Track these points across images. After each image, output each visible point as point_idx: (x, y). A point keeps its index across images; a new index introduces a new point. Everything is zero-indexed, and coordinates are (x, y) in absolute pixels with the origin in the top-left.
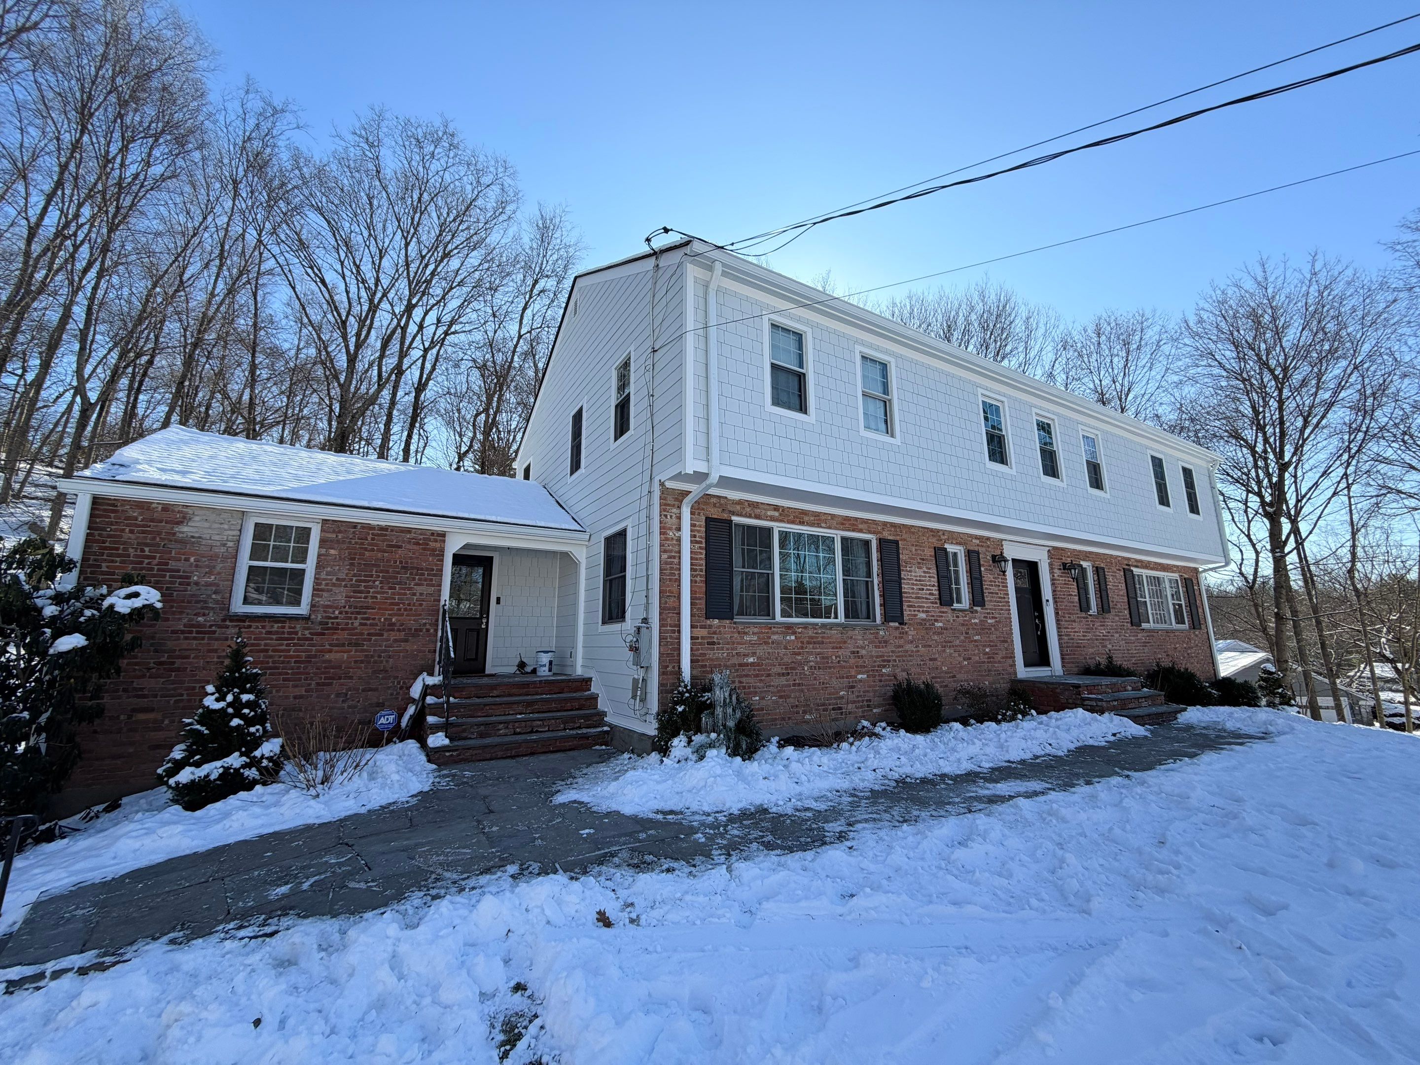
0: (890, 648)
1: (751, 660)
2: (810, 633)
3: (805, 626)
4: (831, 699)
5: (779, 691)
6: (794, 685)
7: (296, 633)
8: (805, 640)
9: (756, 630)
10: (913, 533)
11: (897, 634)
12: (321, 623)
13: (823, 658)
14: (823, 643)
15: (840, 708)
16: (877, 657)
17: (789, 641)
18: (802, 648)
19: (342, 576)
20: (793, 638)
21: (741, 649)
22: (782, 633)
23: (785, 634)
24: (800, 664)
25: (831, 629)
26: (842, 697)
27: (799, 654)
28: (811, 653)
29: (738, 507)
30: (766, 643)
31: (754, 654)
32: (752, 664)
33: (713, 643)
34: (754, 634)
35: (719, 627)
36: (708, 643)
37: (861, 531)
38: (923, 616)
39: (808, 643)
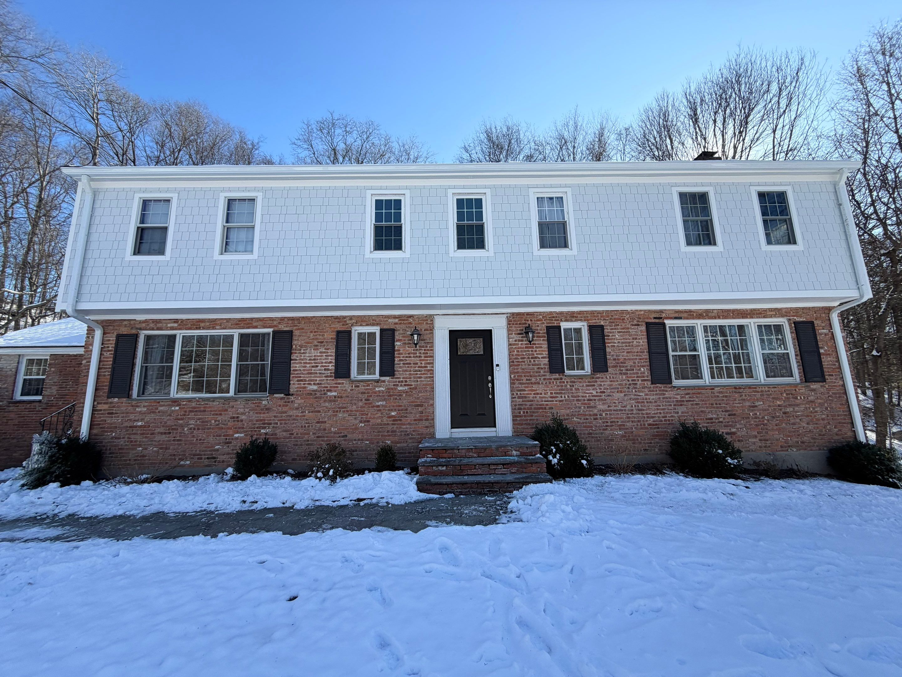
0: (272, 414)
1: (140, 424)
2: (194, 405)
3: (190, 400)
4: (206, 451)
5: (159, 445)
6: (174, 440)
7: (35, 408)
8: (188, 410)
9: (146, 404)
10: (314, 322)
11: (282, 403)
12: (46, 403)
13: (203, 422)
14: (204, 411)
15: (214, 458)
16: (257, 421)
17: (173, 411)
18: (184, 415)
19: (55, 381)
20: (177, 408)
21: (132, 417)
22: (169, 405)
23: (172, 406)
24: (182, 426)
25: (213, 401)
26: (218, 450)
27: (182, 419)
28: (193, 419)
29: (144, 325)
30: (154, 412)
31: (142, 420)
32: (141, 426)
33: (112, 413)
34: (144, 406)
35: (117, 403)
36: (108, 414)
37: (256, 327)
38: (315, 387)
39: (191, 411)
